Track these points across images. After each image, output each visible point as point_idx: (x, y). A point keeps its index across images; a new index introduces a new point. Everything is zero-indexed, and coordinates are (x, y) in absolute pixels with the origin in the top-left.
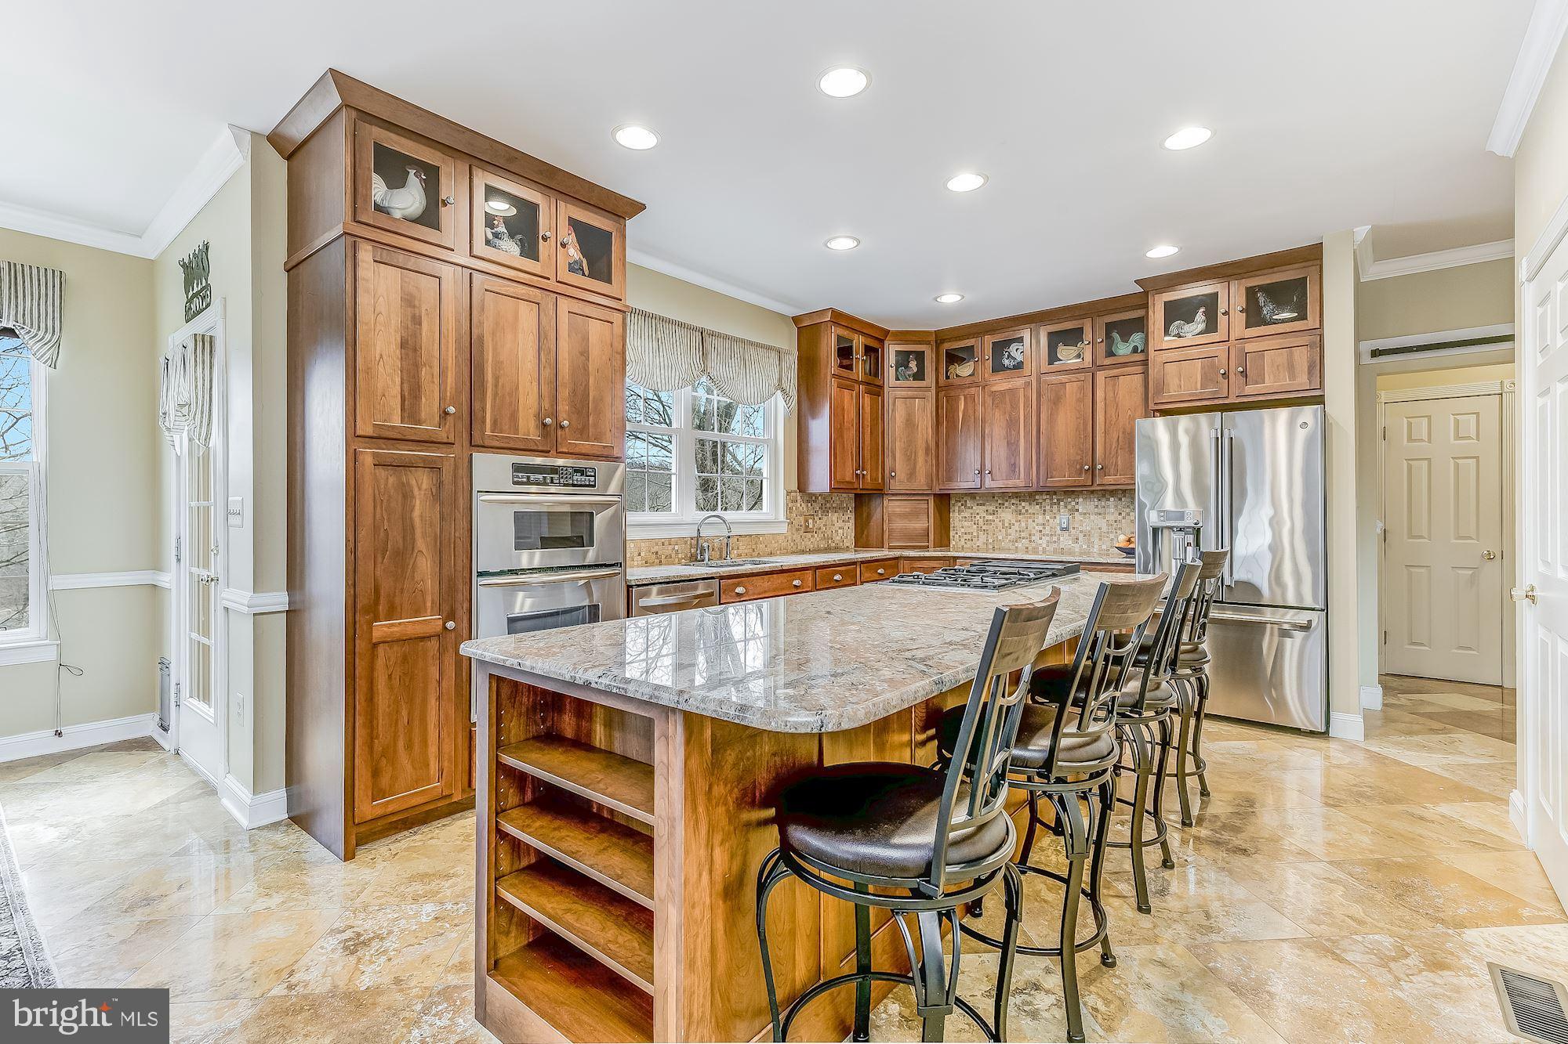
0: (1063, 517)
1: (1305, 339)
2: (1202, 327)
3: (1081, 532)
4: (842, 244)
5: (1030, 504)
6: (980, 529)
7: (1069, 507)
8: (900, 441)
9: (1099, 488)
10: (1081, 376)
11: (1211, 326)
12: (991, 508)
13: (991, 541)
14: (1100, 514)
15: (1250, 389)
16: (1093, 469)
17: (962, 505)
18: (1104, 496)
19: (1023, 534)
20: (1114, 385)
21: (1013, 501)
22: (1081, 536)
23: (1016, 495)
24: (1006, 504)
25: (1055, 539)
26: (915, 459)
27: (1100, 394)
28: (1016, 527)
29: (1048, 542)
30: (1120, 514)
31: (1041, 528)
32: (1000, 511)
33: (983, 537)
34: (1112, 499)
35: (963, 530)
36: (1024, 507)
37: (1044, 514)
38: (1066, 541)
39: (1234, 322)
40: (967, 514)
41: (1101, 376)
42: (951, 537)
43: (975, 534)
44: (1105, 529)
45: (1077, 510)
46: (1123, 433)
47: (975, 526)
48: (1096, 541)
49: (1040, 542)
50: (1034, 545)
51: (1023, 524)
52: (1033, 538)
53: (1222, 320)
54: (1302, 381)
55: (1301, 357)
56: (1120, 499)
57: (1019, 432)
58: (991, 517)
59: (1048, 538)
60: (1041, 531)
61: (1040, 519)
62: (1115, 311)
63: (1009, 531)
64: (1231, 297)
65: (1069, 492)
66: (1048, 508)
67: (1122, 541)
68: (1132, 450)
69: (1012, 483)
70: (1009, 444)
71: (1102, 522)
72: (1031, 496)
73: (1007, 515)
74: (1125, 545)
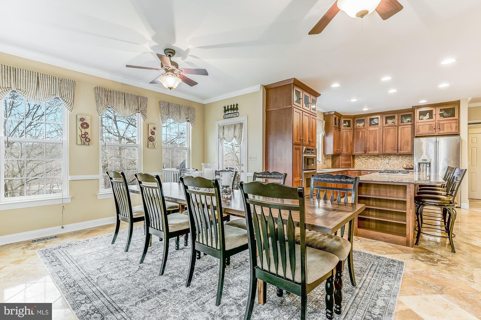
0: (387, 161)
1: (456, 121)
2: (428, 117)
3: (392, 164)
4: (354, 100)
5: (378, 157)
6: (363, 163)
7: (389, 158)
8: (344, 142)
9: (399, 154)
10: (395, 127)
11: (431, 117)
12: (366, 159)
13: (366, 166)
14: (397, 160)
15: (441, 132)
16: (398, 149)
17: (358, 158)
18: (398, 156)
19: (375, 165)
20: (403, 130)
21: (373, 157)
22: (392, 165)
23: (374, 155)
24: (371, 157)
25: (385, 166)
26: (348, 147)
27: (399, 132)
28: (374, 163)
29: (382, 167)
30: (402, 160)
31: (381, 163)
32: (369, 159)
33: (364, 166)
34: (400, 156)
35: (358, 164)
36: (376, 158)
37: (382, 160)
38: (388, 166)
39: (437, 116)
40: (359, 160)
41: (400, 127)
42: (355, 166)
43: (362, 165)
44: (398, 164)
45: (391, 159)
46: (406, 141)
47: (362, 163)
48: (396, 166)
49: (381, 167)
50: (379, 167)
51: (376, 162)
52: (378, 166)
53: (434, 116)
54: (455, 130)
55: (454, 125)
56: (403, 157)
57: (377, 140)
58: (366, 161)
59: (382, 166)
60: (381, 164)
61: (380, 161)
62: (404, 112)
63: (372, 164)
64: (437, 112)
65: (389, 155)
66: (383, 158)
67: (405, 166)
68: (408, 145)
69: (375, 152)
70: (374, 143)
71: (397, 162)
72: (378, 156)
73: (371, 160)
74: (406, 167)
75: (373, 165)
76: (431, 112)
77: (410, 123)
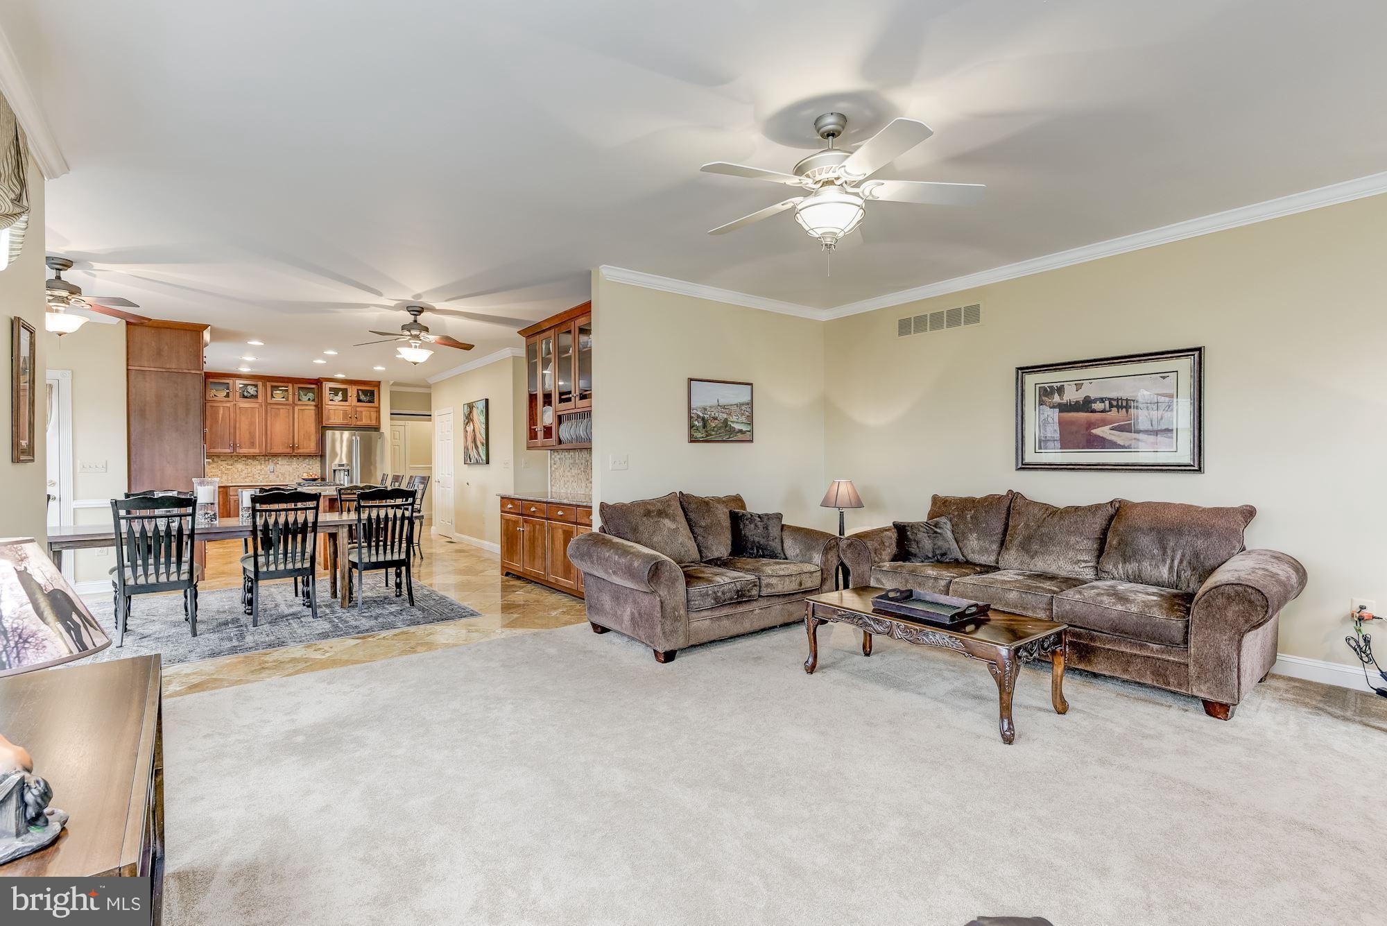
0: (271, 466)
1: (375, 409)
2: (341, 399)
3: (280, 473)
5: (253, 461)
6: (223, 473)
7: (274, 461)
10: (288, 407)
11: (345, 399)
12: (230, 463)
14: (289, 466)
15: (359, 423)
16: (292, 447)
18: (291, 457)
19: (249, 475)
20: (302, 413)
21: (243, 459)
22: (280, 475)
23: (245, 456)
24: (239, 460)
25: (266, 477)
27: (296, 416)
28: (245, 471)
29: (263, 478)
30: (298, 466)
31: (259, 472)
32: (235, 464)
33: (225, 477)
34: (294, 460)
35: (212, 473)
36: (249, 462)
37: (261, 465)
38: (272, 477)
39: (352, 399)
40: (215, 465)
41: (297, 408)
43: (220, 475)
44: (291, 471)
45: (278, 464)
46: (306, 432)
48: (288, 477)
49: (259, 478)
50: (255, 480)
51: (249, 470)
52: (255, 476)
53: (349, 399)
54: (374, 423)
55: (374, 415)
56: (298, 459)
57: (256, 430)
58: (230, 467)
59: (263, 476)
61: (259, 467)
62: (302, 383)
63: (241, 474)
64: (352, 391)
65: (276, 455)
66: (263, 462)
67: (305, 476)
68: (310, 440)
69: (252, 451)
70: (250, 433)
71: (289, 468)
72: (254, 457)
73: (240, 466)
74: (307, 477)
75: (243, 475)
76: (345, 392)
77: (313, 403)
